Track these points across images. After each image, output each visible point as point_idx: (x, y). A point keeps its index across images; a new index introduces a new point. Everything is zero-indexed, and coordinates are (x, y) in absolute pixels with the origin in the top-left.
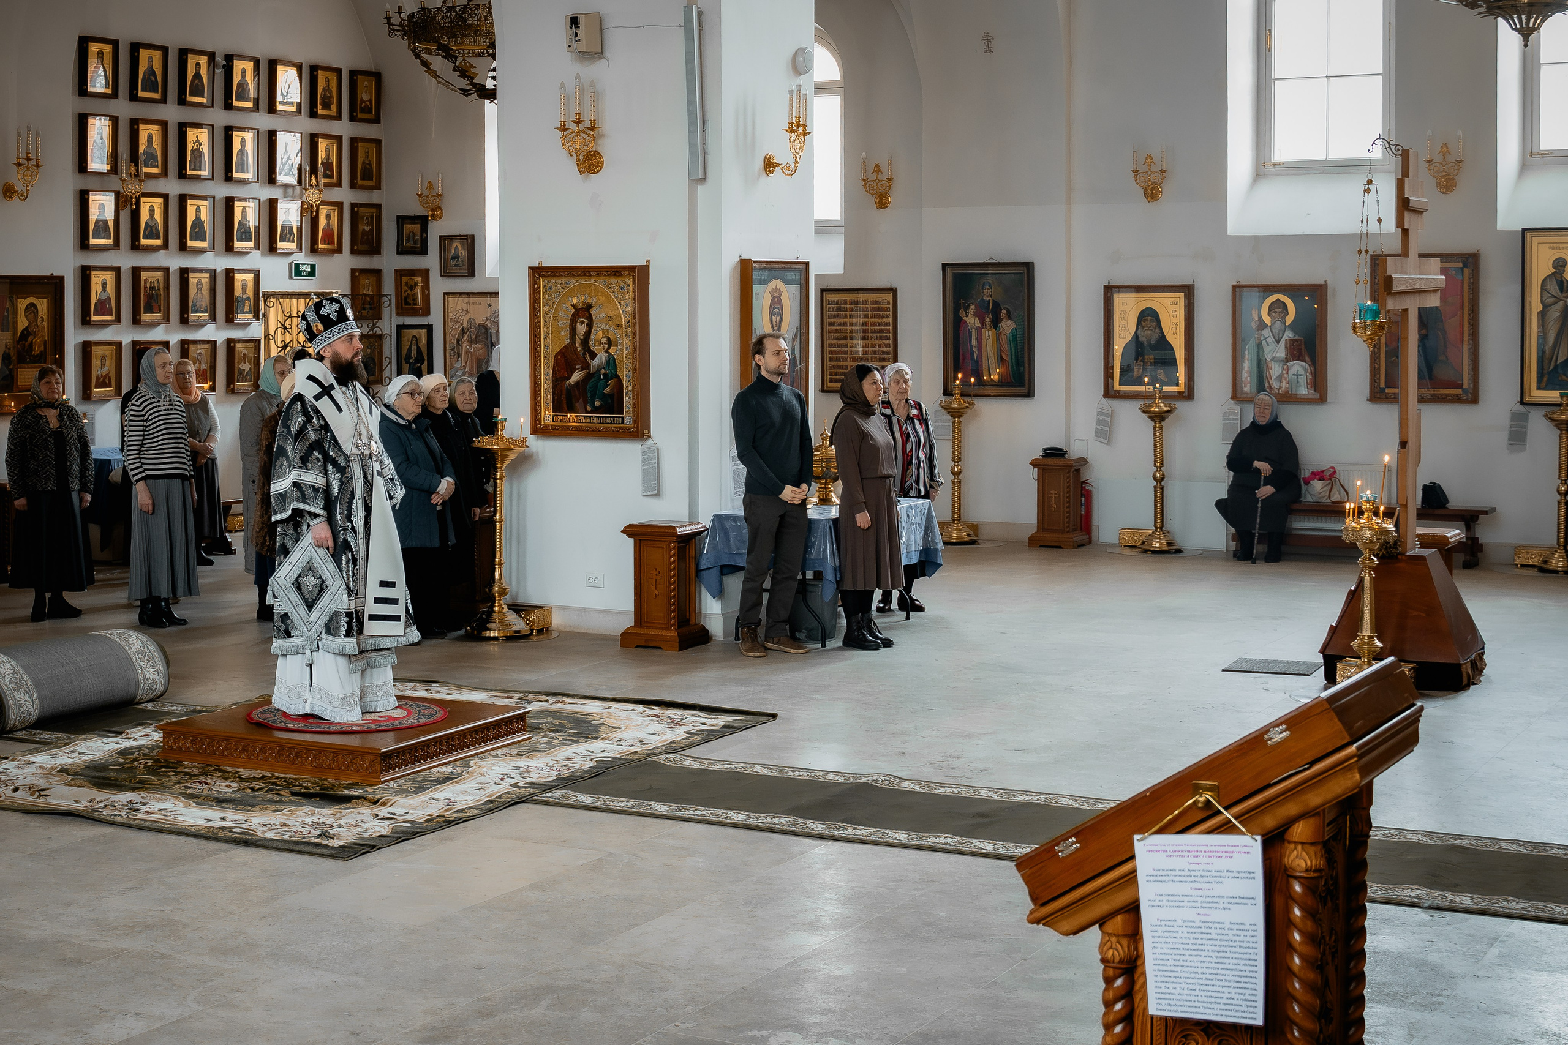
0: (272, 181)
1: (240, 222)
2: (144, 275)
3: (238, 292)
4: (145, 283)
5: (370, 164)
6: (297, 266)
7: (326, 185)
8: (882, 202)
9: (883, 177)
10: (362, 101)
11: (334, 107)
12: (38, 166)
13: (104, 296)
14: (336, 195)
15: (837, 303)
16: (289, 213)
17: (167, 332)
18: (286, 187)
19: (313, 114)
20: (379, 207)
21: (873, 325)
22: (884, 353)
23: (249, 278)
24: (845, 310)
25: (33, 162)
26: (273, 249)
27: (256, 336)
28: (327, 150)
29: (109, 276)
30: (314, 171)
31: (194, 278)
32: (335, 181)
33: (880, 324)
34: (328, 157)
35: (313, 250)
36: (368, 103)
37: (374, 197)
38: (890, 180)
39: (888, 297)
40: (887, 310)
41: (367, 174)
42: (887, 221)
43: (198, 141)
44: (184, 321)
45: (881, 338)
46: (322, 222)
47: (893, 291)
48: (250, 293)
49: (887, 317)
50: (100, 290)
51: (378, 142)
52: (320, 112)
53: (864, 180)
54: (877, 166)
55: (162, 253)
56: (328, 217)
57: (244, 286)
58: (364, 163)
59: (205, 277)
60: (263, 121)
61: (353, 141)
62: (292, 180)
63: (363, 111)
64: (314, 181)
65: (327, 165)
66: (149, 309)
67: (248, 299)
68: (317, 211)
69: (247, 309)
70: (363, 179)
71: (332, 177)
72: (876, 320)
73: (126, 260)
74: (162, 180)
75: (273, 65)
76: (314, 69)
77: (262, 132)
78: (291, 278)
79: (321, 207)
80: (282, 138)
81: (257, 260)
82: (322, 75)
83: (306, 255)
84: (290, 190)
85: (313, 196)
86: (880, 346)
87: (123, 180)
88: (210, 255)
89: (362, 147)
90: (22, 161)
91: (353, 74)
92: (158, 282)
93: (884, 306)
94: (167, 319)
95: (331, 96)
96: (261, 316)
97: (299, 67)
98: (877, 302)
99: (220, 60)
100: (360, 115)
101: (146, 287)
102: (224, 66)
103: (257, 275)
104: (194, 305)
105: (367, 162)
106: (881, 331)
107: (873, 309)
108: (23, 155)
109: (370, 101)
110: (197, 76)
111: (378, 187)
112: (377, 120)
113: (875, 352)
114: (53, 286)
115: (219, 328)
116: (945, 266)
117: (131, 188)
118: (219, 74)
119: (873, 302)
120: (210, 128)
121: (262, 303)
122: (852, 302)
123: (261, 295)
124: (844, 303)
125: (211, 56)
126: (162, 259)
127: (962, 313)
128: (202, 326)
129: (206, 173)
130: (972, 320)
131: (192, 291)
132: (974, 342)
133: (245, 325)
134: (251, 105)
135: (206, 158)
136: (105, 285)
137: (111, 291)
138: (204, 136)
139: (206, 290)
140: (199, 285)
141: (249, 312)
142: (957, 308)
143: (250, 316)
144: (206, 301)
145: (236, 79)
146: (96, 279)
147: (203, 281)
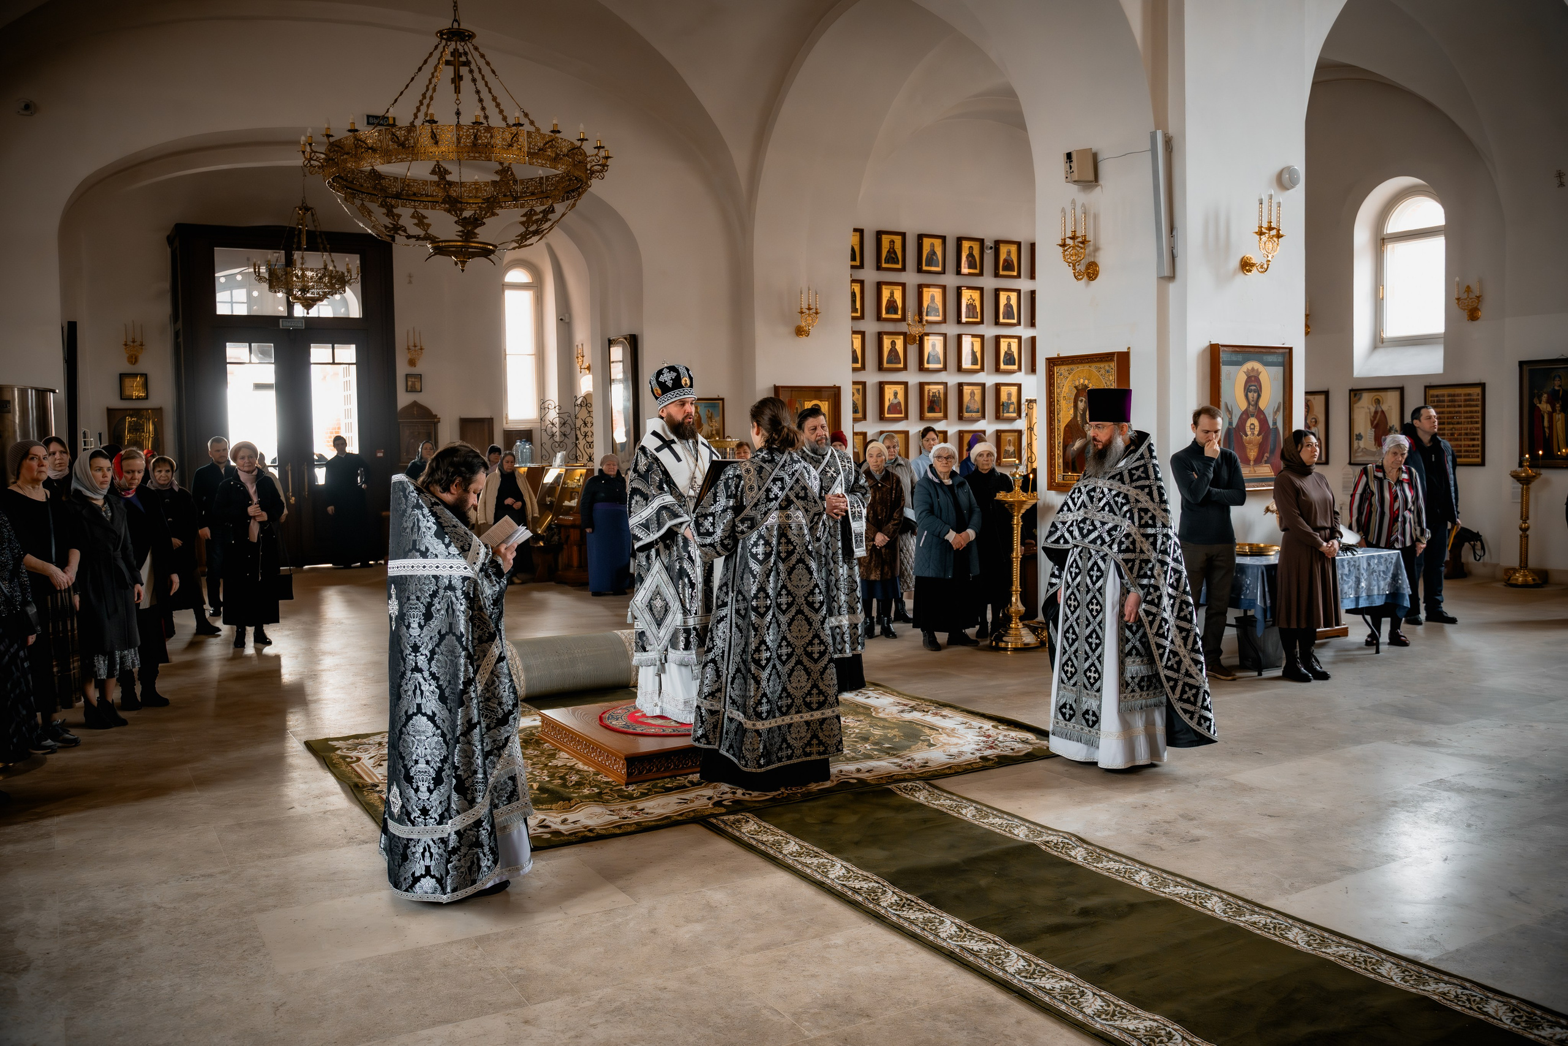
0: (1032, 325)
1: (1006, 353)
2: (927, 388)
3: (1004, 398)
4: (929, 393)
8: (1473, 317)
9: (1473, 296)
12: (817, 313)
13: (895, 401)
15: (1437, 396)
17: (947, 425)
21: (1466, 412)
22: (1474, 434)
23: (1014, 390)
24: (1443, 401)
25: (814, 311)
26: (1033, 371)
27: (1019, 428)
29: (900, 389)
31: (967, 390)
33: (1471, 412)
38: (1479, 298)
39: (1478, 390)
40: (1477, 400)
42: (1477, 331)
43: (971, 298)
44: (961, 418)
45: (1472, 423)
47: (1482, 386)
48: (1014, 399)
49: (1477, 406)
50: (892, 397)
53: (1460, 300)
54: (1468, 287)
55: (944, 373)
57: (1009, 395)
59: (977, 390)
60: (1026, 285)
66: (932, 409)
67: (1013, 403)
69: (1011, 410)
72: (1468, 409)
73: (913, 378)
74: (944, 325)
75: (1032, 247)
81: (1020, 378)
86: (1471, 429)
90: (804, 310)
92: (939, 393)
93: (1475, 397)
94: (946, 417)
96: (1023, 415)
98: (1469, 395)
99: (986, 244)
101: (929, 396)
102: (992, 248)
103: (1019, 386)
104: (968, 407)
106: (1472, 417)
107: (1466, 400)
108: (805, 306)
110: (971, 255)
113: (1466, 434)
114: (834, 394)
115: (989, 423)
116: (1522, 364)
117: (916, 330)
118: (989, 255)
119: (1465, 395)
120: (981, 290)
121: (1023, 407)
122: (1449, 395)
123: (1023, 401)
124: (1443, 396)
125: (981, 241)
126: (942, 377)
127: (1536, 401)
128: (976, 420)
129: (979, 320)
130: (1544, 407)
131: (967, 398)
132: (1546, 424)
133: (1013, 420)
134: (1015, 273)
135: (978, 310)
136: (896, 394)
137: (901, 397)
138: (976, 295)
139: (978, 397)
140: (972, 394)
141: (1014, 412)
142: (1532, 397)
143: (1014, 415)
144: (977, 405)
145: (1003, 256)
146: (889, 391)
147: (976, 391)
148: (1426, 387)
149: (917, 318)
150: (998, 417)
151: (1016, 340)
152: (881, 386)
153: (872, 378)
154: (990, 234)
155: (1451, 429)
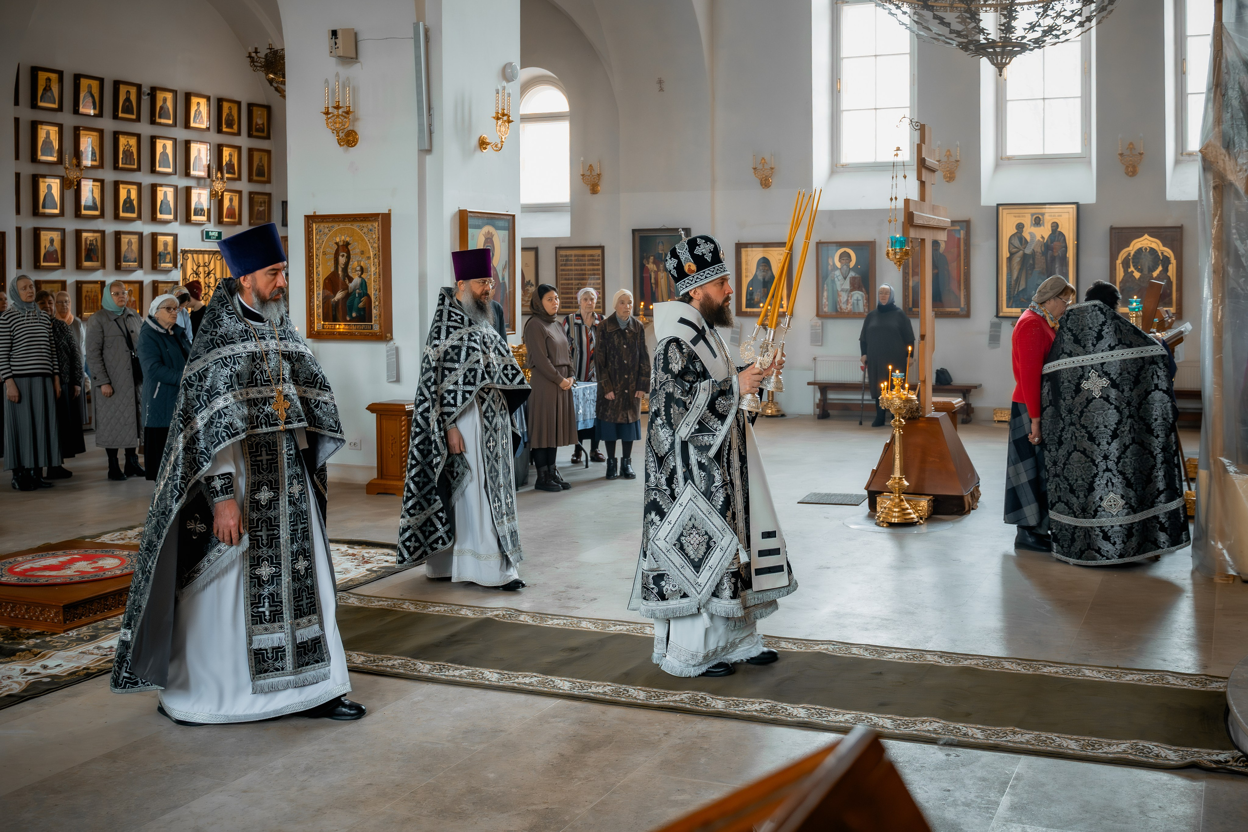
0: (187, 174)
1: (161, 201)
2: (85, 235)
3: (160, 248)
4: (86, 240)
5: (263, 166)
6: (207, 232)
7: (228, 179)
8: (594, 190)
9: (595, 173)
10: (257, 124)
11: (235, 127)
13: (52, 249)
14: (237, 186)
15: (566, 256)
16: (201, 198)
17: (104, 275)
18: (199, 179)
19: (219, 131)
20: (269, 195)
21: (589, 272)
23: (170, 239)
24: (571, 260)
26: (188, 221)
27: (175, 279)
28: (230, 155)
29: (55, 235)
30: (220, 168)
31: (124, 239)
32: (236, 176)
33: (593, 270)
34: (230, 160)
35: (220, 222)
36: (261, 126)
37: (267, 188)
38: (599, 175)
39: (599, 252)
40: (598, 260)
41: (260, 173)
42: (597, 203)
43: (128, 144)
44: (118, 268)
45: (594, 279)
46: (226, 204)
47: (602, 248)
48: (170, 249)
49: (598, 265)
50: (48, 245)
51: (269, 152)
52: (225, 129)
53: (583, 175)
54: (591, 166)
55: (100, 220)
56: (231, 200)
57: (166, 244)
58: (258, 165)
59: (134, 239)
60: (181, 134)
61: (251, 151)
62: (203, 174)
63: (257, 130)
64: (219, 175)
65: (230, 166)
66: (89, 258)
67: (169, 253)
68: (222, 196)
69: (168, 260)
70: (258, 175)
71: (234, 173)
72: (591, 267)
73: (70, 225)
75: (188, 96)
76: (220, 101)
77: (180, 142)
78: (203, 240)
79: (225, 193)
80: (195, 148)
81: (175, 227)
82: (226, 106)
83: (215, 225)
84: (202, 182)
85: (218, 186)
87: (66, 168)
88: (139, 223)
89: (256, 156)
91: (250, 106)
92: (96, 241)
93: (596, 258)
94: (103, 266)
95: (233, 120)
96: (179, 265)
97: (208, 99)
98: (592, 256)
99: (146, 90)
100: (255, 133)
101: (86, 243)
102: (148, 94)
103: (175, 236)
104: (125, 257)
105: (260, 164)
106: (594, 274)
107: (589, 260)
109: (263, 124)
110: (128, 100)
111: (269, 181)
112: (268, 137)
115: (145, 273)
116: (634, 231)
117: (73, 175)
118: (146, 99)
119: (589, 256)
120: (138, 136)
121: (180, 257)
122: (575, 256)
123: (179, 251)
124: (571, 256)
125: (139, 87)
126: (99, 225)
127: (645, 262)
128: (132, 271)
129: (135, 167)
130: (651, 266)
131: (124, 247)
132: (653, 281)
133: (167, 271)
134: (170, 122)
135: (135, 157)
136: (52, 241)
137: (57, 245)
138: (133, 141)
139: (135, 247)
140: (130, 243)
141: (170, 262)
142: (642, 258)
143: (170, 265)
144: (135, 254)
145: (159, 104)
146: (45, 237)
147: (133, 241)
148: (557, 248)
149: (74, 161)
150: (154, 268)
151: (172, 189)
152: (36, 233)
153: (29, 224)
154: (147, 80)
155: (578, 284)
